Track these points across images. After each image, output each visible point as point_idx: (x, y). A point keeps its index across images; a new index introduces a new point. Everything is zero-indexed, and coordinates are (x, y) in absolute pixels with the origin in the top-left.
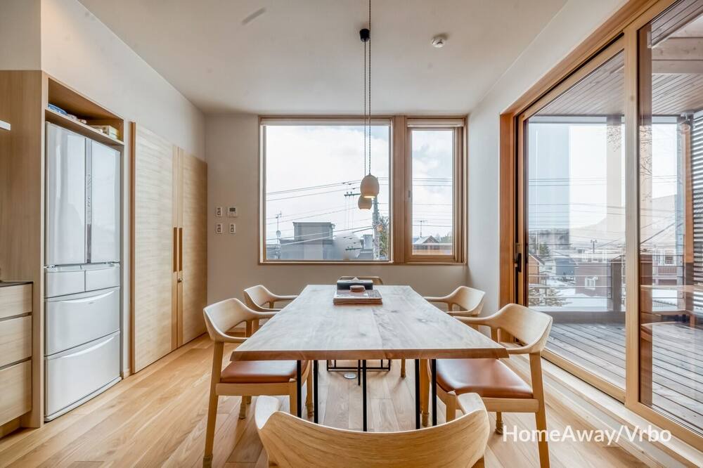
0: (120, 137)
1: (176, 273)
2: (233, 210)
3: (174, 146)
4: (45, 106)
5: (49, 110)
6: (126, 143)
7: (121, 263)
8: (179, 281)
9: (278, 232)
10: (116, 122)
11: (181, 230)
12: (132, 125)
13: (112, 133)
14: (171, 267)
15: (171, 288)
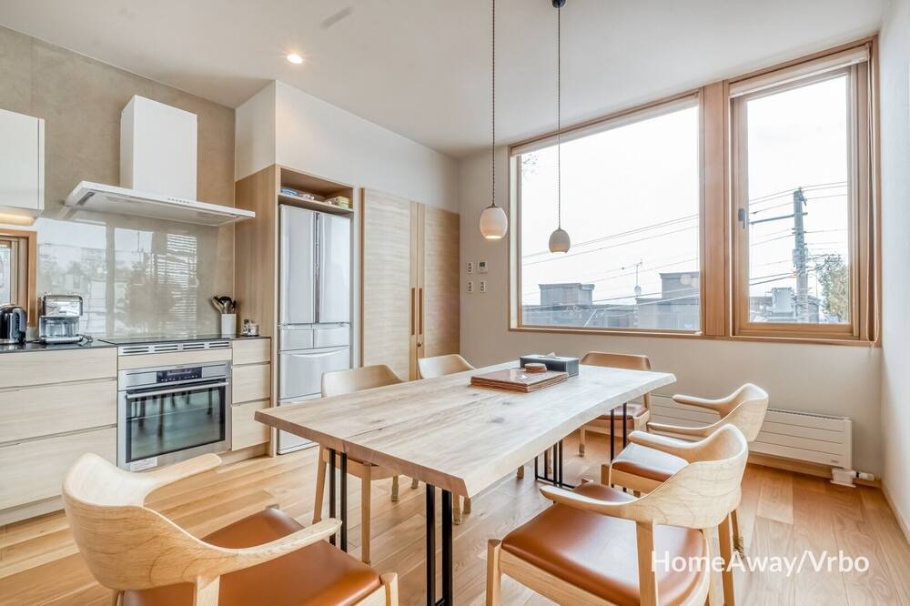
0: (351, 206)
1: (415, 336)
2: (482, 264)
3: (412, 202)
4: (278, 191)
5: (282, 194)
6: (356, 209)
7: (351, 324)
8: (419, 345)
9: (638, 288)
10: (346, 191)
11: (421, 290)
12: (362, 191)
13: (343, 203)
14: (408, 329)
15: (408, 351)
